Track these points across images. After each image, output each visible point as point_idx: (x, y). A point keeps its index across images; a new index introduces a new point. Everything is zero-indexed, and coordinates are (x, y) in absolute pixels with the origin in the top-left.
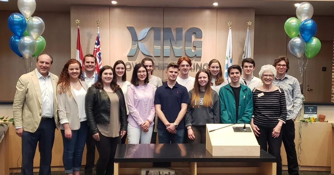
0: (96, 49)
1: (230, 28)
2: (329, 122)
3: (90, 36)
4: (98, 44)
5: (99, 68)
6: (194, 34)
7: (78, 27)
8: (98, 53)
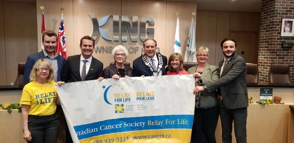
0: (60, 34)
1: (178, 17)
2: (285, 104)
3: (55, 22)
4: (62, 28)
5: (63, 51)
6: (147, 22)
7: (43, 13)
8: (62, 37)
